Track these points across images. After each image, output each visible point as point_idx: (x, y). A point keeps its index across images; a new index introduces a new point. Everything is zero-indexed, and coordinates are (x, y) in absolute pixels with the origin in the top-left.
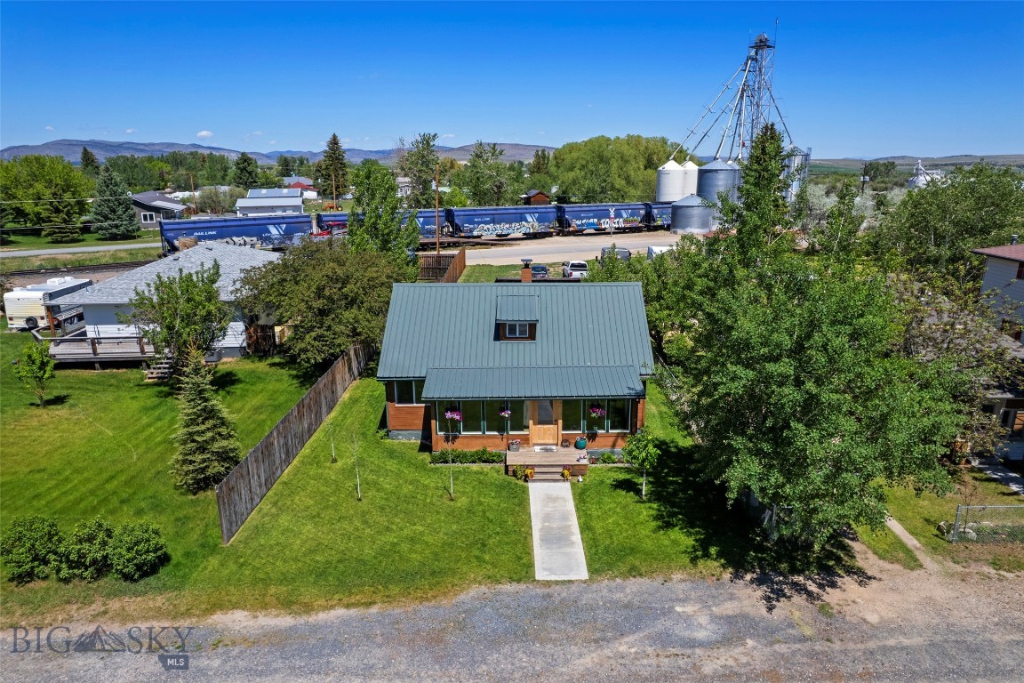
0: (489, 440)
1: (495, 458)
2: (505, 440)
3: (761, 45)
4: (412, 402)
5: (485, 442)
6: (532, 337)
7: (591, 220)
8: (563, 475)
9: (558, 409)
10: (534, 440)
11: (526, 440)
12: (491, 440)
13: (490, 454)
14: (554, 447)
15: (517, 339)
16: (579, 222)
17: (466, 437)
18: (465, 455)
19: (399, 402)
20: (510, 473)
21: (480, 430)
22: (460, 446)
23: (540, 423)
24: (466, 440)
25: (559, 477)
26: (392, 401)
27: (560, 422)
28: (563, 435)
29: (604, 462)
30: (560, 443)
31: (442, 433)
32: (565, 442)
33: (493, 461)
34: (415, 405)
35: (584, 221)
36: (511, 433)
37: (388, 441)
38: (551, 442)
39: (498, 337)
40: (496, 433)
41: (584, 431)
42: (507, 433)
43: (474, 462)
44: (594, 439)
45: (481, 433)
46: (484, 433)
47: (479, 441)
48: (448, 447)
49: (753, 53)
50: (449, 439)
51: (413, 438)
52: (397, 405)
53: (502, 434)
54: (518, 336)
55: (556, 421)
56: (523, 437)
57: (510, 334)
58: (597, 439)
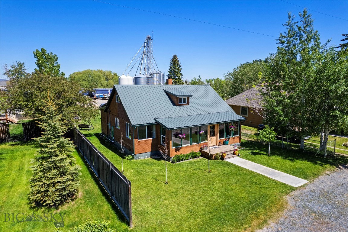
1: (198, 155)
2: (199, 146)
3: (148, 39)
4: (146, 138)
5: (191, 148)
6: (188, 104)
7: (101, 94)
9: (217, 129)
10: (209, 144)
12: (194, 147)
13: (196, 153)
15: (183, 105)
16: (97, 95)
18: (186, 156)
20: (213, 158)
24: (184, 149)
25: (233, 155)
26: (136, 138)
27: (218, 134)
28: (219, 140)
30: (218, 144)
31: (174, 147)
32: (220, 143)
33: (198, 157)
34: (147, 139)
35: (99, 95)
36: (201, 142)
37: (135, 160)
39: (174, 105)
40: (196, 144)
41: (225, 137)
43: (191, 158)
46: (191, 144)
47: (189, 149)
48: (178, 153)
49: (146, 41)
50: (177, 150)
51: (146, 157)
52: (138, 140)
53: (198, 144)
54: (183, 103)
55: (216, 134)
56: (206, 144)
57: (180, 103)
58: (230, 140)
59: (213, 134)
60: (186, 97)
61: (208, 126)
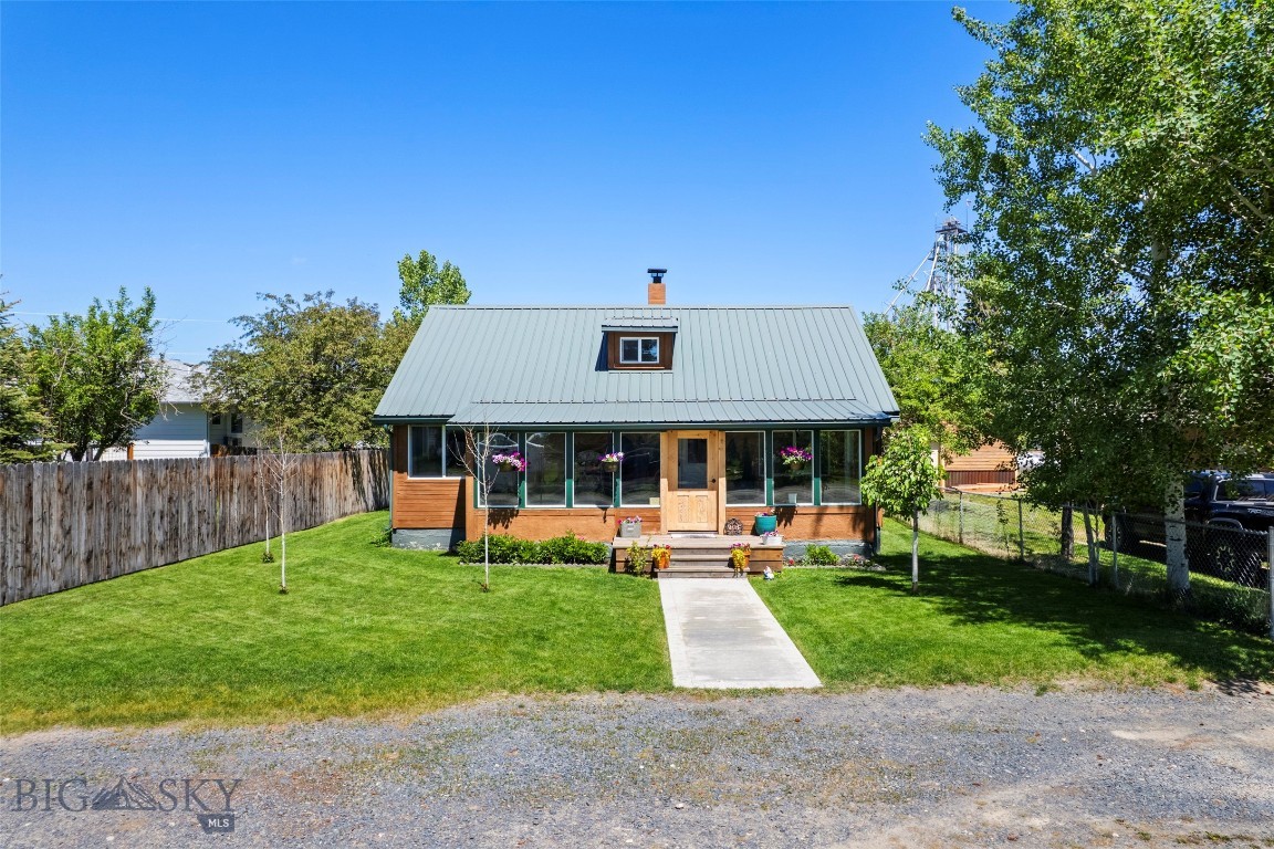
0: (578, 520)
1: (590, 553)
2: (611, 521)
4: (439, 474)
5: (571, 523)
6: (666, 363)
8: (731, 563)
9: (717, 454)
10: (669, 521)
11: (653, 520)
12: (583, 521)
13: (581, 545)
14: (713, 535)
15: (638, 367)
17: (536, 514)
18: (530, 548)
19: (415, 473)
20: (620, 567)
21: (562, 501)
22: (520, 530)
23: (681, 487)
24: (534, 519)
25: (724, 568)
26: (402, 470)
27: (722, 482)
28: (728, 510)
29: (815, 561)
30: (722, 526)
31: (486, 506)
32: (733, 525)
33: (588, 560)
34: (444, 478)
36: (623, 506)
37: (388, 549)
38: (704, 527)
39: (605, 363)
40: (594, 506)
41: (769, 503)
42: (617, 506)
43: (547, 560)
44: (789, 520)
45: (563, 506)
46: (569, 505)
47: (558, 522)
48: (499, 532)
50: (500, 516)
51: (438, 545)
52: (409, 478)
53: (605, 509)
54: (640, 360)
55: (714, 481)
56: (648, 515)
57: (625, 358)
58: (796, 519)
59: (693, 478)
60: (657, 338)
61: (663, 437)
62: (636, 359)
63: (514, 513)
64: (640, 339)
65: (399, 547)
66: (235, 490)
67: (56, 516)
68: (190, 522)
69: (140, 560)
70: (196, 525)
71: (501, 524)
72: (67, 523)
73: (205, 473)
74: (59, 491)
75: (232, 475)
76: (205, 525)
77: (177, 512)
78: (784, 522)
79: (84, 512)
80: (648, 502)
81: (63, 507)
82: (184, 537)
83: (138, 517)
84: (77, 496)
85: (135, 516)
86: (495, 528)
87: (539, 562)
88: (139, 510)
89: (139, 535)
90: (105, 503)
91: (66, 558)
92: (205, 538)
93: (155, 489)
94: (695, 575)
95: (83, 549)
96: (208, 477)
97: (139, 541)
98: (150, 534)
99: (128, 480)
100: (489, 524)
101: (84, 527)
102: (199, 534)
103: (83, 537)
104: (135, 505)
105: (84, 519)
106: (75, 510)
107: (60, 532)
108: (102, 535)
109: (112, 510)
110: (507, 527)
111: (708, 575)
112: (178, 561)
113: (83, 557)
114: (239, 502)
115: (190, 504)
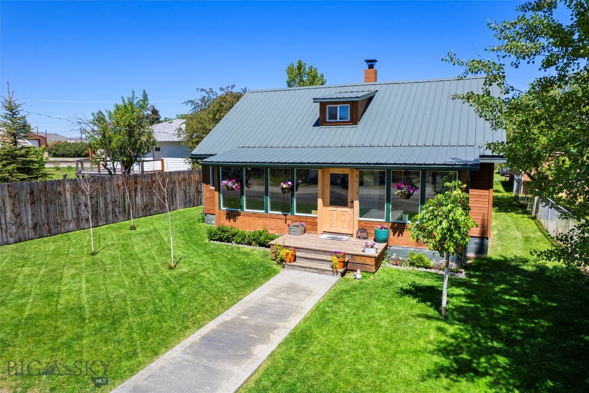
0: (271, 220)
2: (288, 222)
5: (267, 222)
6: (354, 121)
9: (354, 185)
10: (323, 226)
11: (312, 226)
12: (274, 222)
13: (268, 236)
14: (348, 237)
15: (337, 124)
17: (249, 215)
20: (273, 256)
21: (262, 209)
22: (241, 224)
23: (331, 204)
24: (248, 218)
25: (327, 267)
26: (207, 183)
27: (356, 202)
28: (360, 222)
29: (412, 264)
30: (355, 232)
31: (225, 209)
36: (296, 214)
38: (345, 231)
39: (319, 123)
40: (280, 213)
41: (388, 219)
42: (293, 214)
44: (401, 232)
45: (264, 211)
46: (267, 212)
47: (260, 221)
48: (233, 224)
50: (231, 215)
52: (211, 188)
53: (285, 215)
54: (338, 119)
55: (352, 202)
56: (310, 221)
57: (330, 118)
58: (406, 233)
60: (349, 105)
61: (320, 172)
62: (336, 118)
63: (238, 214)
64: (338, 106)
65: (207, 223)
66: (139, 190)
67: (9, 208)
68: (106, 206)
69: (72, 226)
70: (110, 208)
71: (232, 219)
72: (17, 211)
73: (115, 183)
74: (10, 196)
75: (136, 183)
76: (117, 208)
77: (97, 202)
78: (397, 233)
79: (29, 206)
80: (311, 213)
81: (14, 204)
82: (102, 214)
83: (69, 206)
84: (23, 198)
85: (66, 206)
86: (229, 221)
87: (246, 244)
88: (69, 203)
89: (70, 214)
90: (43, 201)
91: (18, 228)
92: (118, 214)
93: (80, 192)
94: (307, 269)
95: (30, 222)
96: (118, 185)
97: (70, 218)
98: (78, 214)
99: (60, 189)
100: (227, 219)
101: (30, 212)
102: (113, 212)
103: (30, 217)
104: (66, 201)
105: (29, 209)
106: (22, 205)
107: (13, 215)
108: (43, 216)
109: (49, 204)
110: (235, 221)
111: (315, 271)
112: (99, 226)
113: (30, 226)
114: (142, 196)
115: (105, 198)
